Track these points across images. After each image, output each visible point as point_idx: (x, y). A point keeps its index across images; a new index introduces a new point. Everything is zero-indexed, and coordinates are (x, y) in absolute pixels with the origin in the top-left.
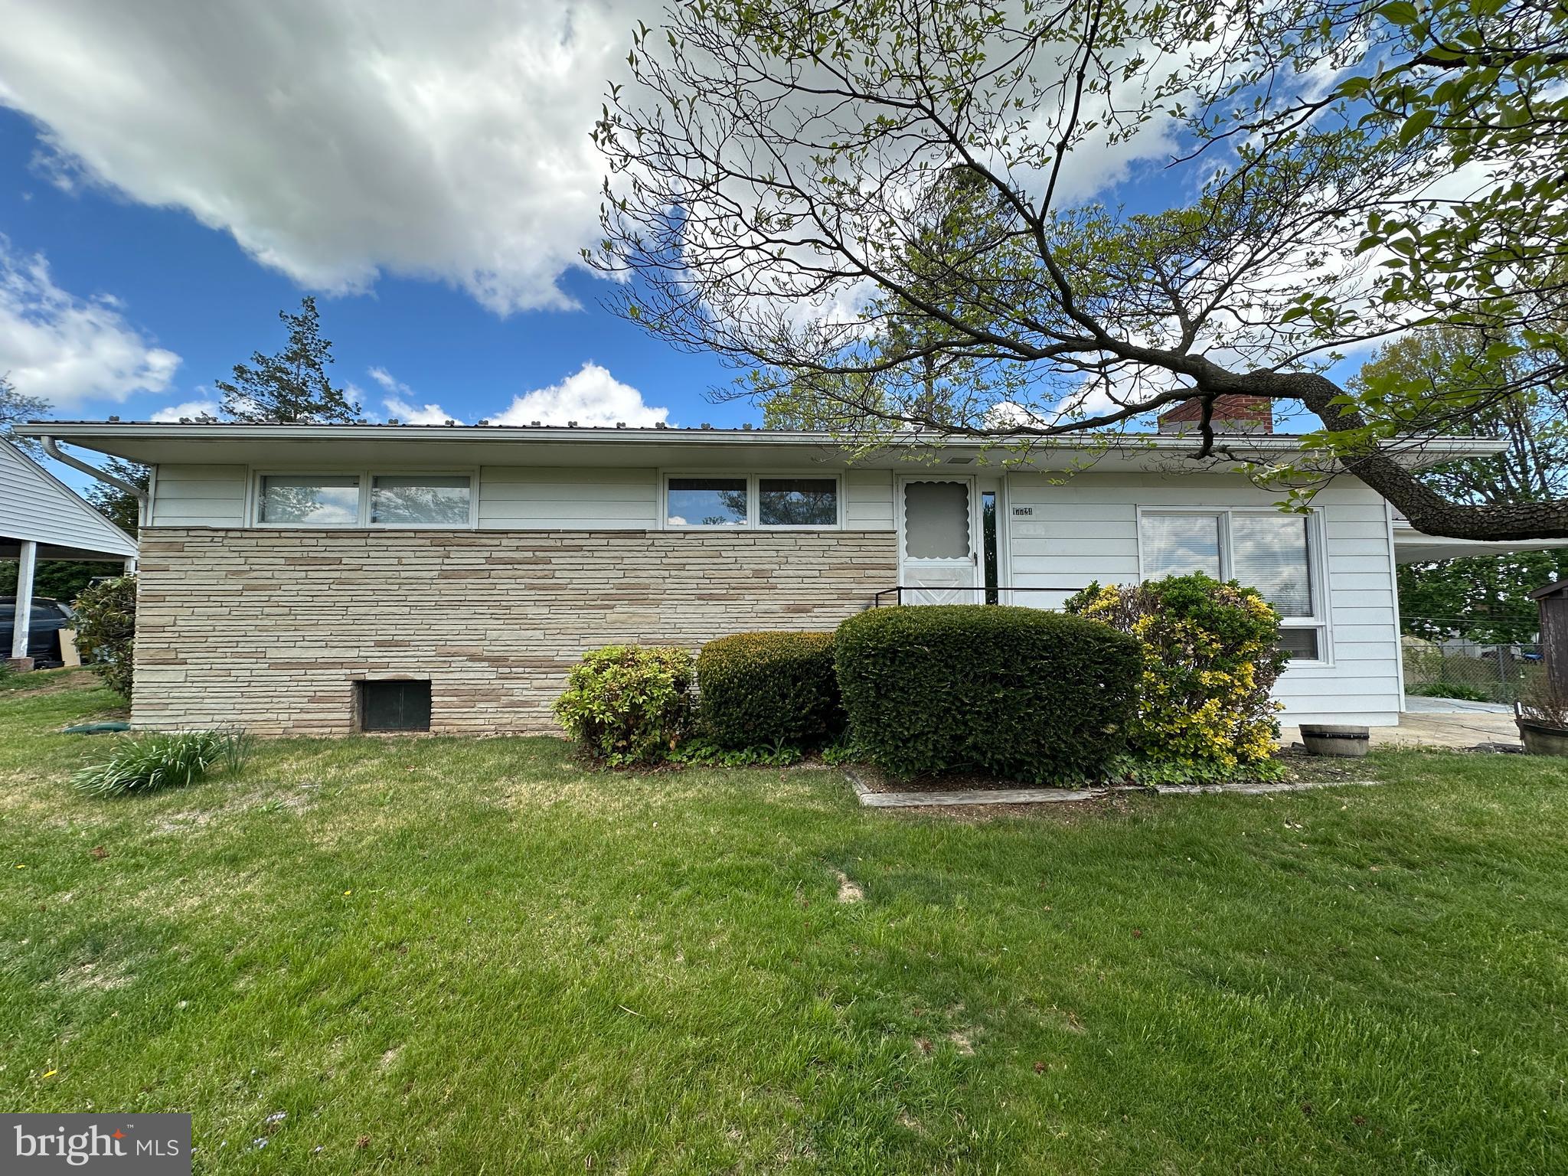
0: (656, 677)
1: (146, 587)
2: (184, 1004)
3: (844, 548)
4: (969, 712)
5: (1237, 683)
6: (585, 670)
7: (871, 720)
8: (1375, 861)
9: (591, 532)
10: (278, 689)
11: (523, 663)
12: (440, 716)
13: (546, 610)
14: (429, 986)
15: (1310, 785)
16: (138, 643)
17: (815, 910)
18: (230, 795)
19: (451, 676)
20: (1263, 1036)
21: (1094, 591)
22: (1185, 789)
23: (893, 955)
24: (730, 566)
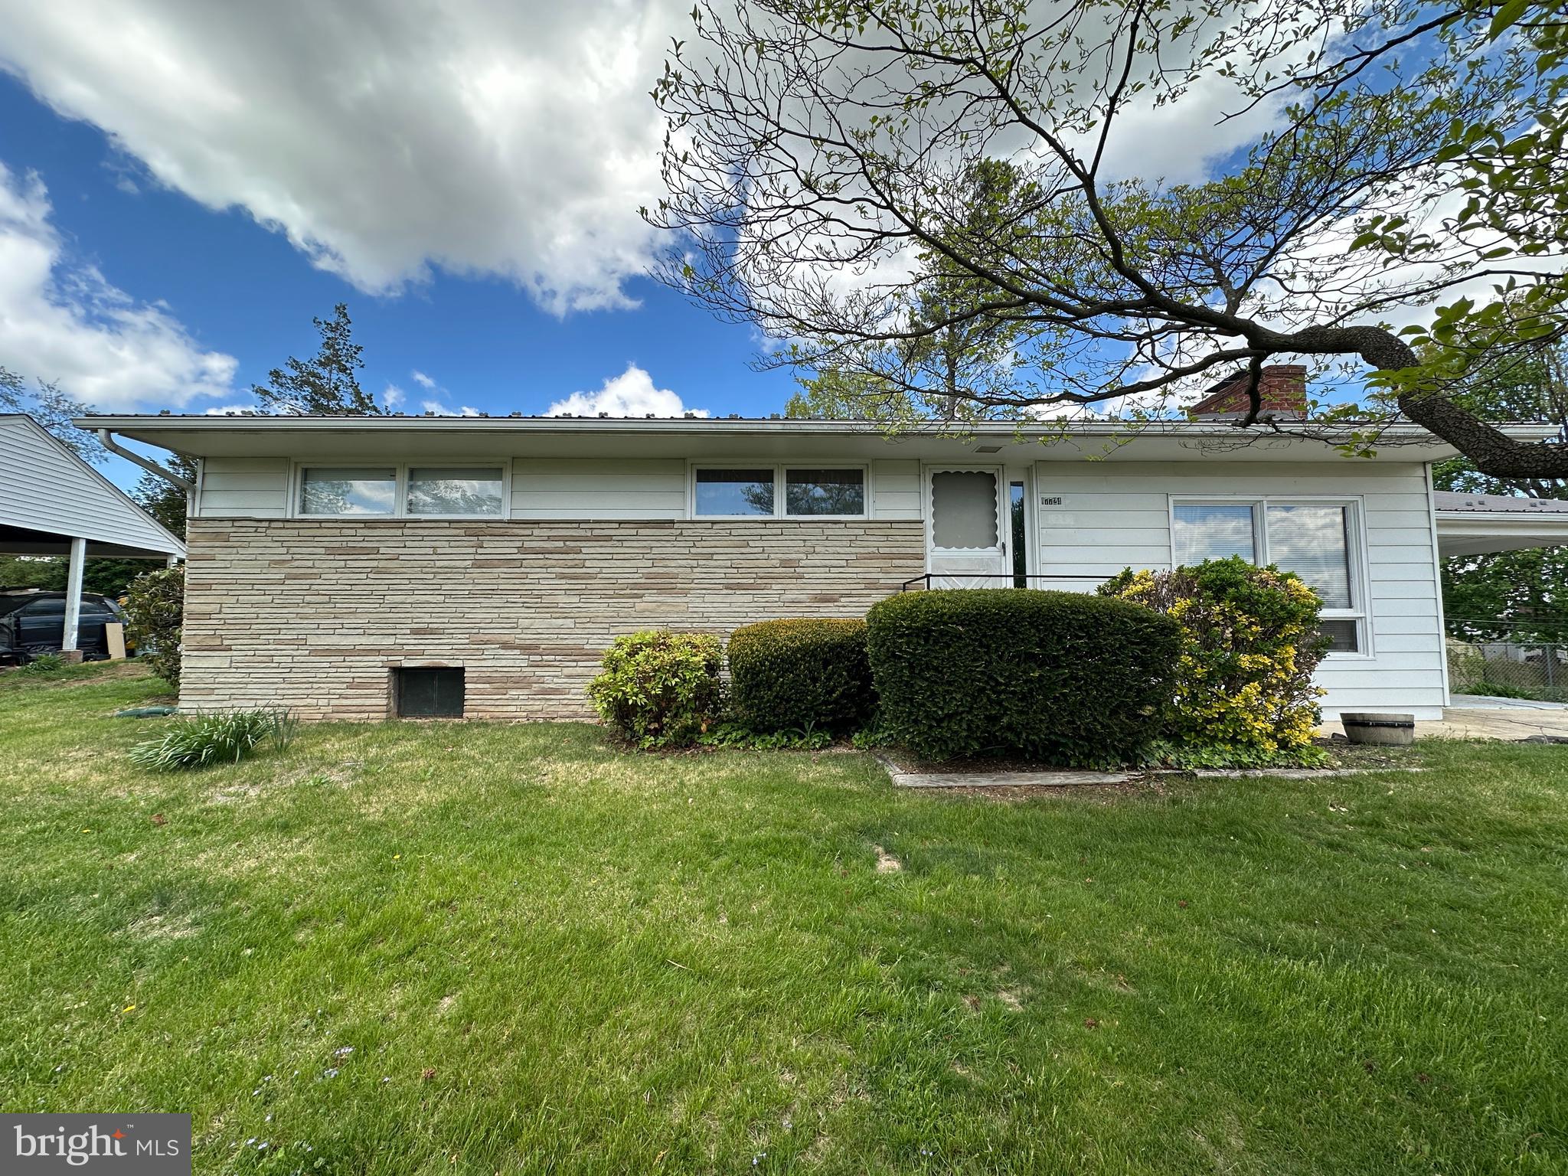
0: (687, 660)
1: (194, 576)
2: (249, 951)
3: (872, 538)
4: (1003, 691)
5: (1278, 667)
6: (618, 653)
7: (905, 700)
8: (1425, 843)
9: (620, 523)
10: (318, 675)
11: (553, 651)
12: (474, 702)
13: (576, 599)
14: (481, 940)
15: (1355, 771)
16: (187, 630)
17: (854, 880)
18: (278, 771)
19: (484, 663)
20: (1318, 1000)
21: (1127, 577)
22: (1225, 773)
23: (935, 921)
24: (758, 556)
